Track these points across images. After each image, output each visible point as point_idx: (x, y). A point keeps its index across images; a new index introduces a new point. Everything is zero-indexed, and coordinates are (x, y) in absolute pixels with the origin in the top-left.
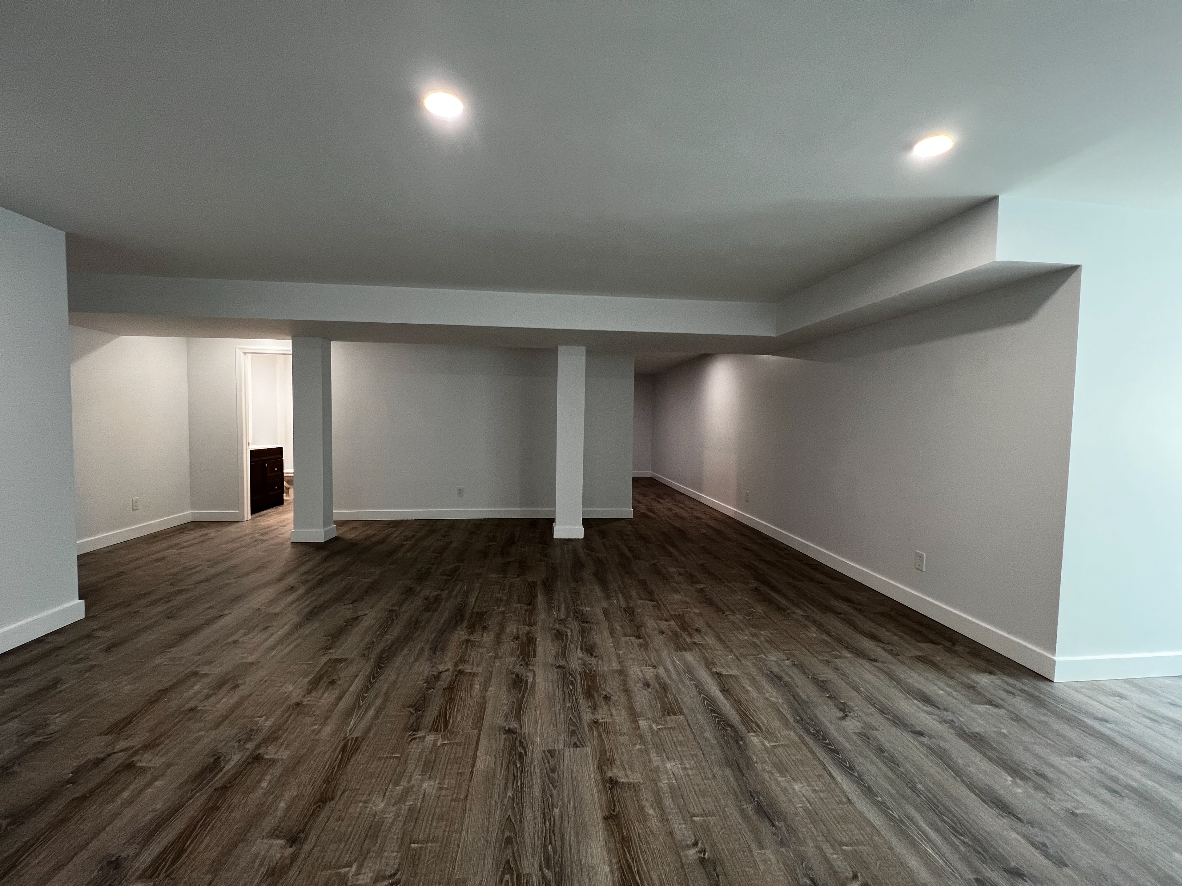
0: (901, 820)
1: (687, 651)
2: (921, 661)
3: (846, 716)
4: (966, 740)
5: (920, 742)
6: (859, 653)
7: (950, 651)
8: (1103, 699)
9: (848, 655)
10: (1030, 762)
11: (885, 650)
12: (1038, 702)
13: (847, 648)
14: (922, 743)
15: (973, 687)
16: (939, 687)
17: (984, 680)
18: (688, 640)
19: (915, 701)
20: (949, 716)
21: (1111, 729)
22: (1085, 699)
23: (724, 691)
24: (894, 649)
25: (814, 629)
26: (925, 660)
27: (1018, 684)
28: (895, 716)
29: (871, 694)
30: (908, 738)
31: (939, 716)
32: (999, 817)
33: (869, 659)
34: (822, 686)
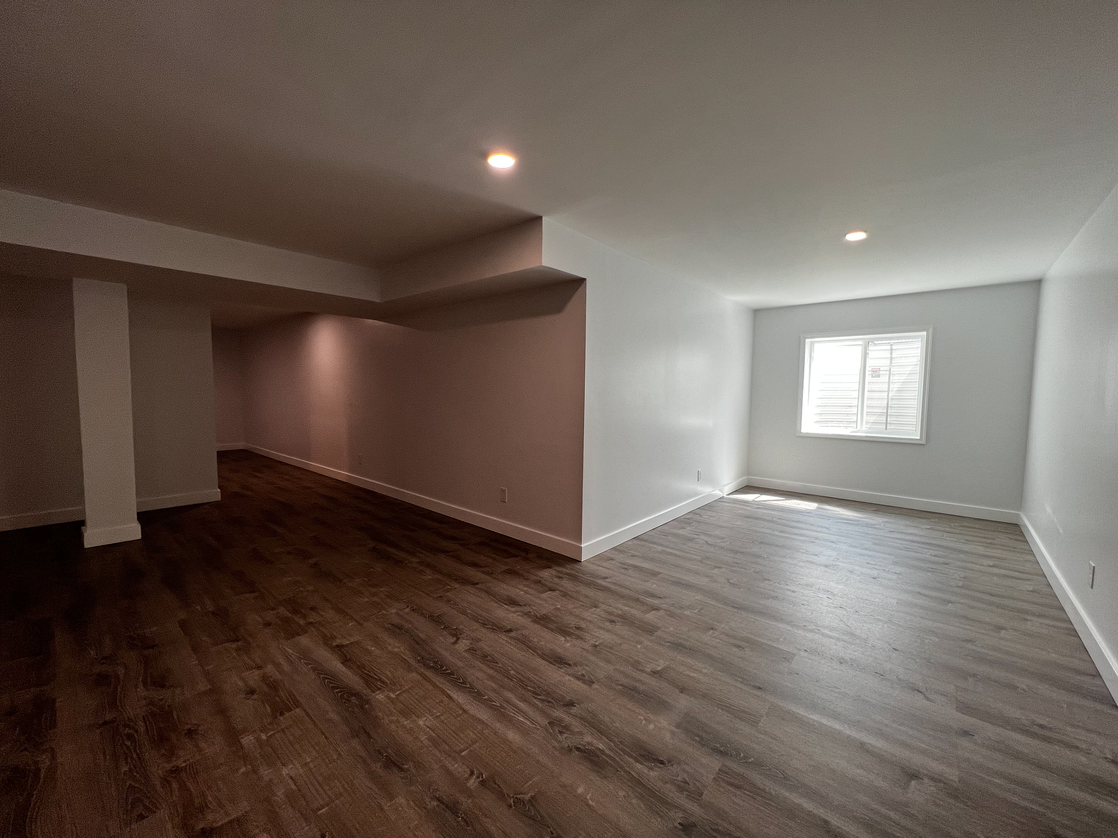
0: (502, 707)
1: (301, 635)
2: (508, 573)
3: (458, 639)
4: (538, 623)
5: (511, 637)
6: (466, 581)
7: (526, 559)
8: (604, 564)
9: (457, 586)
10: (572, 621)
11: (483, 572)
12: (574, 578)
13: (456, 580)
14: (511, 638)
15: (540, 581)
16: (520, 590)
17: (546, 574)
18: (302, 622)
19: (506, 606)
20: (527, 609)
21: (609, 582)
22: (596, 567)
23: (346, 661)
24: (489, 570)
25: (428, 571)
26: (511, 572)
27: (564, 570)
28: (494, 624)
29: (476, 613)
30: (503, 638)
31: (521, 612)
32: (559, 669)
33: (473, 584)
34: (436, 620)
